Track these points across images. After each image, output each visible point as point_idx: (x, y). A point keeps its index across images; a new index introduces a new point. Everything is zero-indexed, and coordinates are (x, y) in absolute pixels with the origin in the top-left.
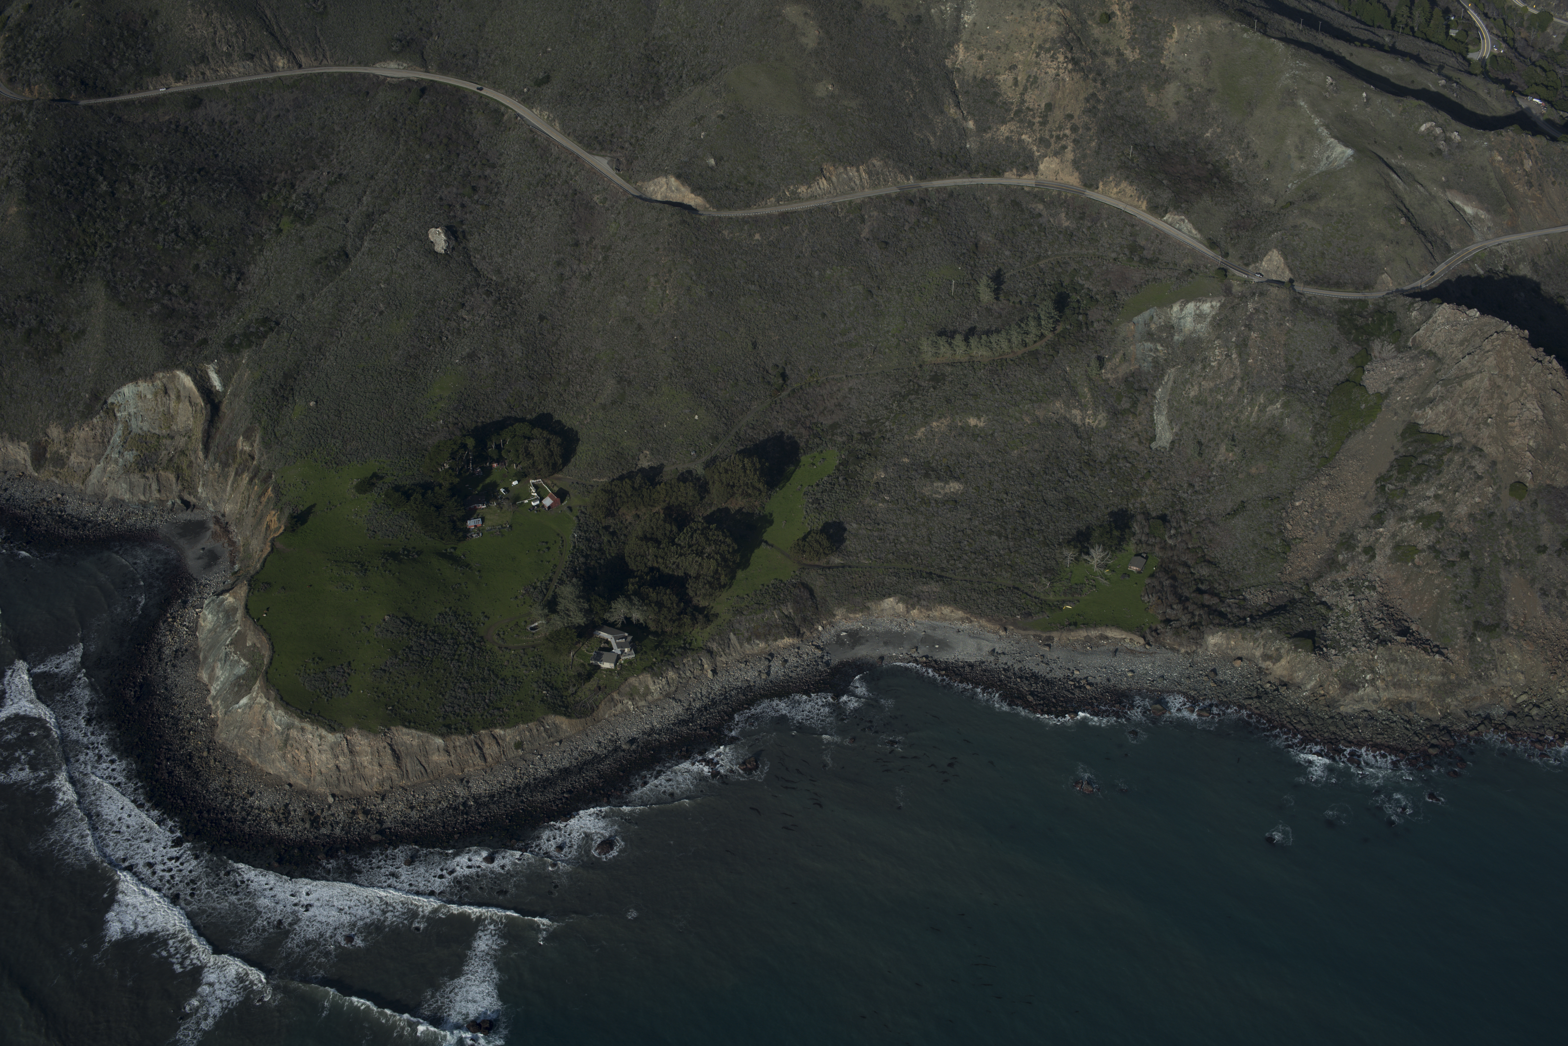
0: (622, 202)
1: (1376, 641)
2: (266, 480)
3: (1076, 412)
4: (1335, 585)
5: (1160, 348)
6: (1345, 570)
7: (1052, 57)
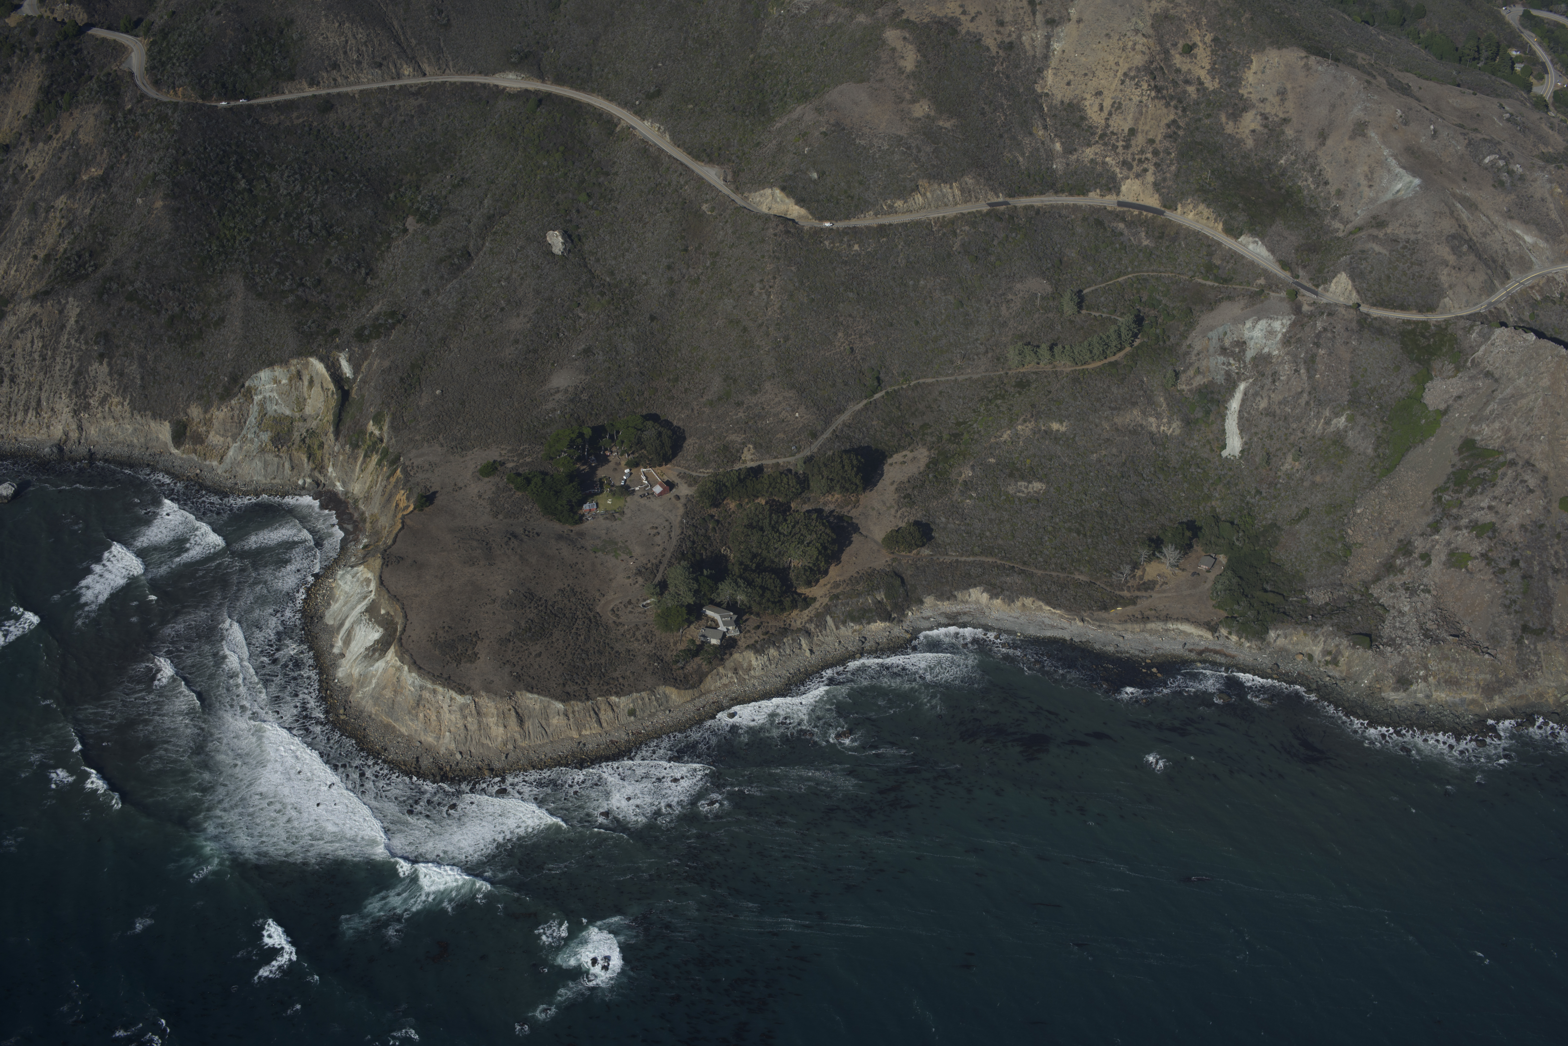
0: (729, 211)
1: (1429, 640)
2: (395, 461)
3: (1152, 420)
4: (1392, 588)
5: (1232, 361)
6: (1402, 574)
7: (1136, 84)
